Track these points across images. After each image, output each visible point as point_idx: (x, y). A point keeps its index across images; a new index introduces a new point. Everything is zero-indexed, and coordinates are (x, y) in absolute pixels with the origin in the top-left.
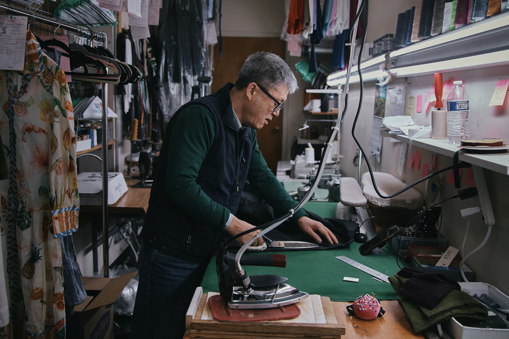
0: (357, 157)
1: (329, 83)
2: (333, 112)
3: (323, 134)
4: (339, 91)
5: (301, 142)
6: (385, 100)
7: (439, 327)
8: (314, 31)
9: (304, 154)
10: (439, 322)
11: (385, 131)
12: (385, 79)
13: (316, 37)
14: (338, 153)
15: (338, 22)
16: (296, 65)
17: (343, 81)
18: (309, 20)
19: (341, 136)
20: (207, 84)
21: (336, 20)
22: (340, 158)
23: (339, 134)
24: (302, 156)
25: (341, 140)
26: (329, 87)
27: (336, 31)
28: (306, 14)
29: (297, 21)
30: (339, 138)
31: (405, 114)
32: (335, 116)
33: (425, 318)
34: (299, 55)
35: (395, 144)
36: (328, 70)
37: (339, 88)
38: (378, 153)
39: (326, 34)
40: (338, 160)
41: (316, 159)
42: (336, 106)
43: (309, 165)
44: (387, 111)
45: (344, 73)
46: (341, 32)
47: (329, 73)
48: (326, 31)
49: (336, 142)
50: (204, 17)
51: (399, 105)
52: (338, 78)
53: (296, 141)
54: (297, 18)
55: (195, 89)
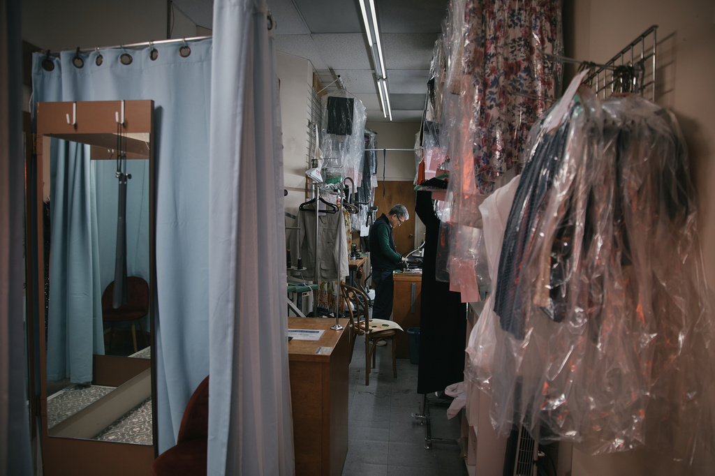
20: (375, 210)
50: (371, 173)
55: (369, 214)
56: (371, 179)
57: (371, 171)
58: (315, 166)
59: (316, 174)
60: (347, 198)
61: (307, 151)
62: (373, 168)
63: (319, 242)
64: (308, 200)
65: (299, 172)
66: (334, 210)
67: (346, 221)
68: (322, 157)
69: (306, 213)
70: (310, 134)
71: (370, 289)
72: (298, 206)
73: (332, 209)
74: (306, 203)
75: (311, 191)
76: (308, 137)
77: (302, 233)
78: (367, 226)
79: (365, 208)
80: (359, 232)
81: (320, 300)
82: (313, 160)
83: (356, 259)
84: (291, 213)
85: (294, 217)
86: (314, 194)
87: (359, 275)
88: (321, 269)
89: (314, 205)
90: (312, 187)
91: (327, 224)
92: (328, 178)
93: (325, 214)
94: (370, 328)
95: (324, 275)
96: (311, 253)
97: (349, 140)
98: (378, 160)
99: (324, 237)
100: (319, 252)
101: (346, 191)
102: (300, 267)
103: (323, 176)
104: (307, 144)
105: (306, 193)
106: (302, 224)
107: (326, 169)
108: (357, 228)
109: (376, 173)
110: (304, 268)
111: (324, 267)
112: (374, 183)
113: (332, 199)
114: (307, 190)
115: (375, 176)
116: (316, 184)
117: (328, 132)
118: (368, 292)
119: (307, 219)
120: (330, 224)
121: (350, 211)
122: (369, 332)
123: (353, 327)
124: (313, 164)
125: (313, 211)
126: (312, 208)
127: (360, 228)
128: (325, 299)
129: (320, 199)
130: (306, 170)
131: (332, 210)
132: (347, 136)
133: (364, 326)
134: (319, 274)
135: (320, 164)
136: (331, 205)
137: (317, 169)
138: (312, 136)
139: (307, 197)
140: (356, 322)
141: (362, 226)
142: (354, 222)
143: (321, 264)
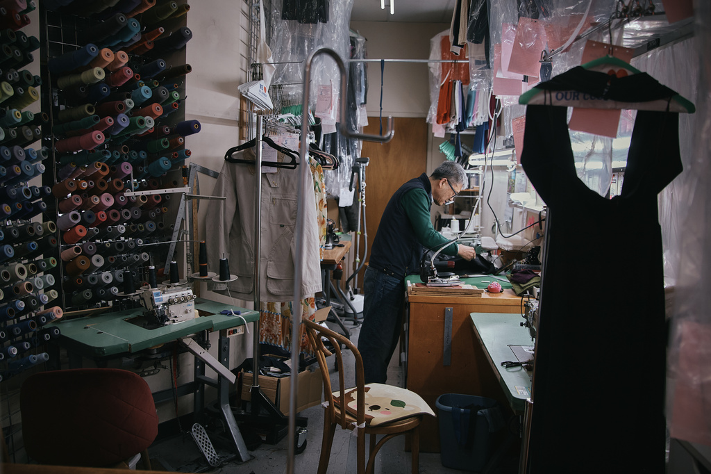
0: (495, 225)
1: (471, 163)
2: (475, 189)
3: (465, 210)
4: (480, 172)
5: (444, 216)
6: (514, 181)
7: (528, 292)
8: (459, 123)
9: (450, 227)
10: (527, 289)
11: (511, 203)
12: (513, 166)
13: (460, 127)
14: (479, 225)
15: (479, 116)
16: (440, 146)
17: (483, 163)
18: (456, 114)
19: (482, 210)
20: (364, 165)
21: (477, 114)
22: (481, 229)
23: (480, 208)
24: (447, 228)
25: (481, 213)
26: (471, 166)
27: (477, 122)
28: (453, 109)
29: (445, 115)
30: (480, 211)
31: (526, 192)
32: (477, 193)
33: (522, 288)
34: (443, 136)
35: (521, 212)
36: (470, 150)
37: (480, 169)
38: (510, 221)
39: (469, 124)
40: (479, 230)
41: (460, 230)
42: (477, 184)
43: (455, 234)
44: (516, 189)
45: (483, 156)
46: (482, 124)
47: (471, 153)
48: (469, 121)
49: (477, 215)
50: (357, 102)
51: (523, 185)
52: (479, 159)
53: (440, 216)
54: (445, 112)
55: (355, 169)
56: (358, 112)
57: (357, 99)
58: (258, 76)
59: (259, 92)
60: (318, 142)
61: (242, 49)
62: (360, 95)
63: (263, 224)
64: (244, 142)
65: (225, 87)
66: (294, 162)
67: (316, 183)
68: (271, 60)
69: (238, 167)
70: (249, 17)
71: (356, 293)
72: (222, 153)
73: (288, 159)
74: (240, 148)
75: (250, 125)
76: (244, 21)
77: (231, 207)
78: (351, 190)
79: (347, 160)
80: (337, 199)
81: (268, 331)
82: (254, 66)
83: (334, 246)
84: (211, 168)
85: (216, 175)
86: (255, 130)
87: (338, 274)
88: (268, 278)
89: (253, 151)
90: (251, 118)
91: (280, 190)
92: (284, 105)
93: (274, 170)
94: (367, 412)
95: (273, 289)
96: (247, 246)
97: (322, 35)
98: (369, 82)
99: (274, 214)
100: (264, 244)
101: (317, 129)
102: (224, 275)
103: (274, 99)
104: (243, 35)
105: (241, 128)
106: (230, 190)
107: (280, 86)
108: (334, 192)
109: (365, 103)
110: (233, 278)
111: (272, 273)
112: (362, 119)
113: (291, 141)
114: (242, 124)
115: (364, 109)
116: (260, 113)
117: (284, 17)
118: (352, 299)
119: (241, 179)
120: (285, 189)
121: (323, 164)
122: (364, 425)
123: (330, 407)
124: (254, 73)
125: (251, 163)
126: (249, 158)
127: (339, 192)
128: (277, 329)
129: (266, 139)
130: (241, 83)
131: (288, 161)
132: (320, 25)
133: (353, 405)
134: (263, 288)
135: (269, 75)
136: (287, 152)
137: (262, 82)
138: (252, 21)
139: (241, 137)
140: (337, 394)
141: (342, 190)
142: (329, 183)
143: (268, 269)
